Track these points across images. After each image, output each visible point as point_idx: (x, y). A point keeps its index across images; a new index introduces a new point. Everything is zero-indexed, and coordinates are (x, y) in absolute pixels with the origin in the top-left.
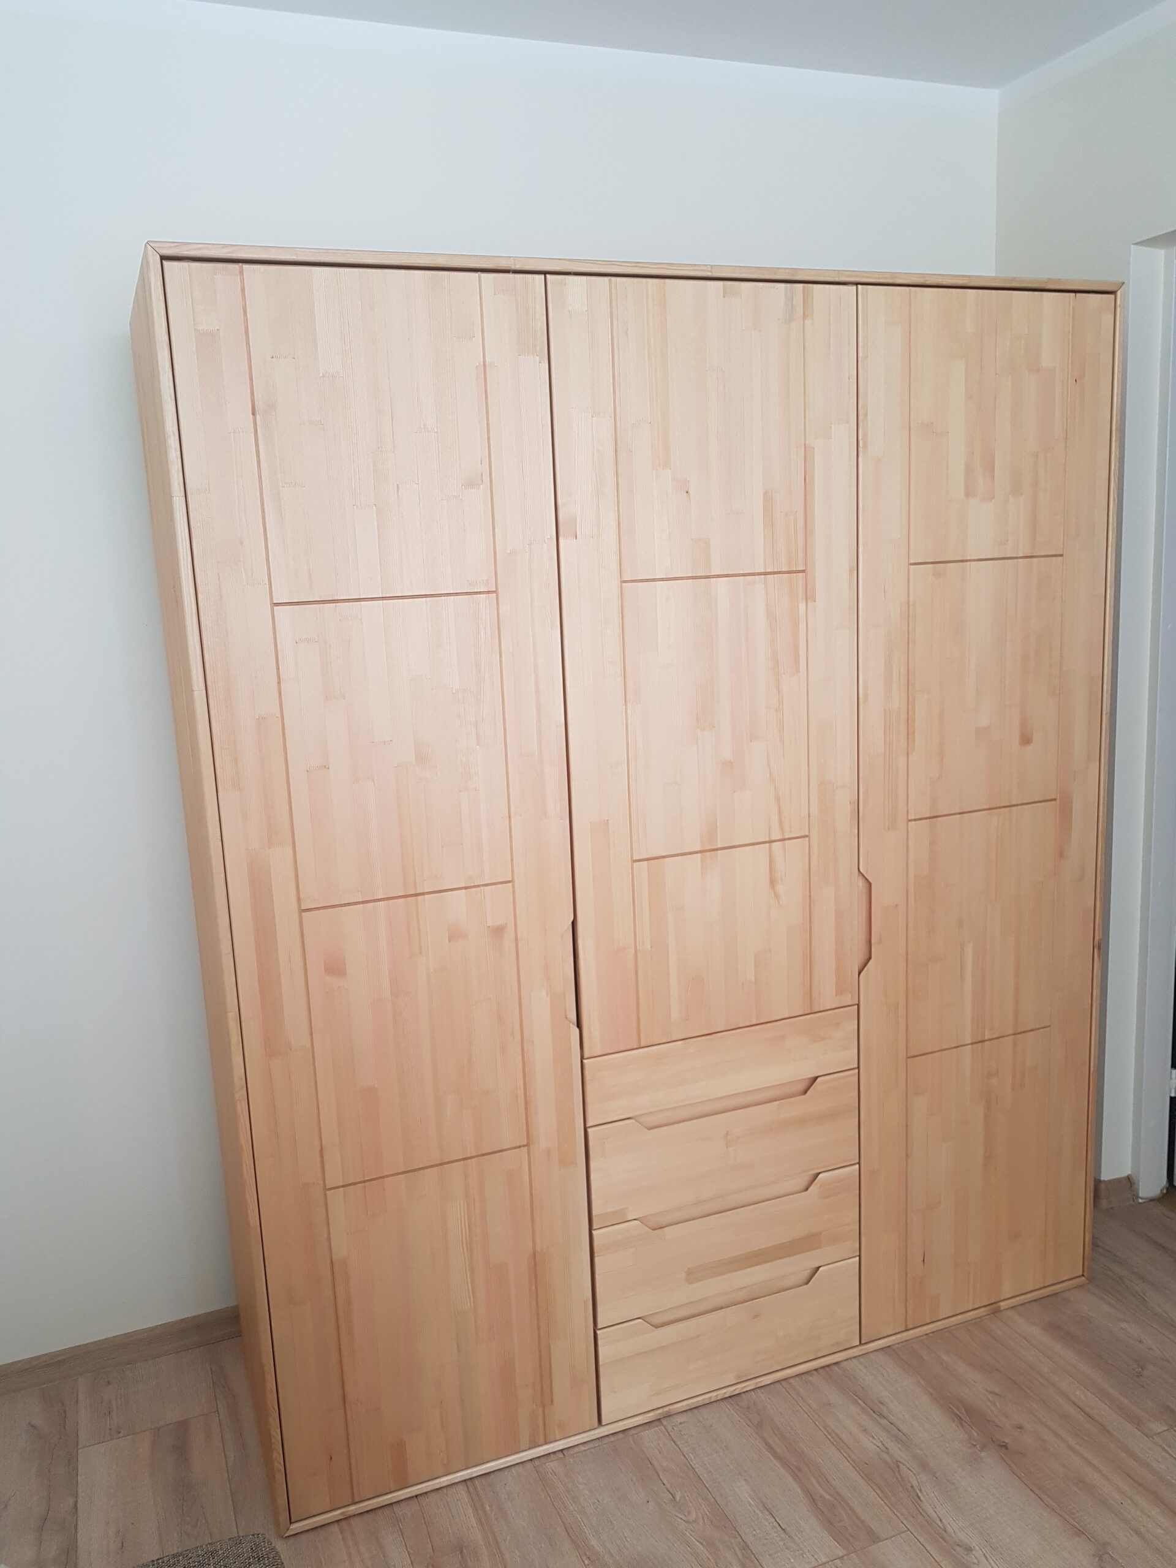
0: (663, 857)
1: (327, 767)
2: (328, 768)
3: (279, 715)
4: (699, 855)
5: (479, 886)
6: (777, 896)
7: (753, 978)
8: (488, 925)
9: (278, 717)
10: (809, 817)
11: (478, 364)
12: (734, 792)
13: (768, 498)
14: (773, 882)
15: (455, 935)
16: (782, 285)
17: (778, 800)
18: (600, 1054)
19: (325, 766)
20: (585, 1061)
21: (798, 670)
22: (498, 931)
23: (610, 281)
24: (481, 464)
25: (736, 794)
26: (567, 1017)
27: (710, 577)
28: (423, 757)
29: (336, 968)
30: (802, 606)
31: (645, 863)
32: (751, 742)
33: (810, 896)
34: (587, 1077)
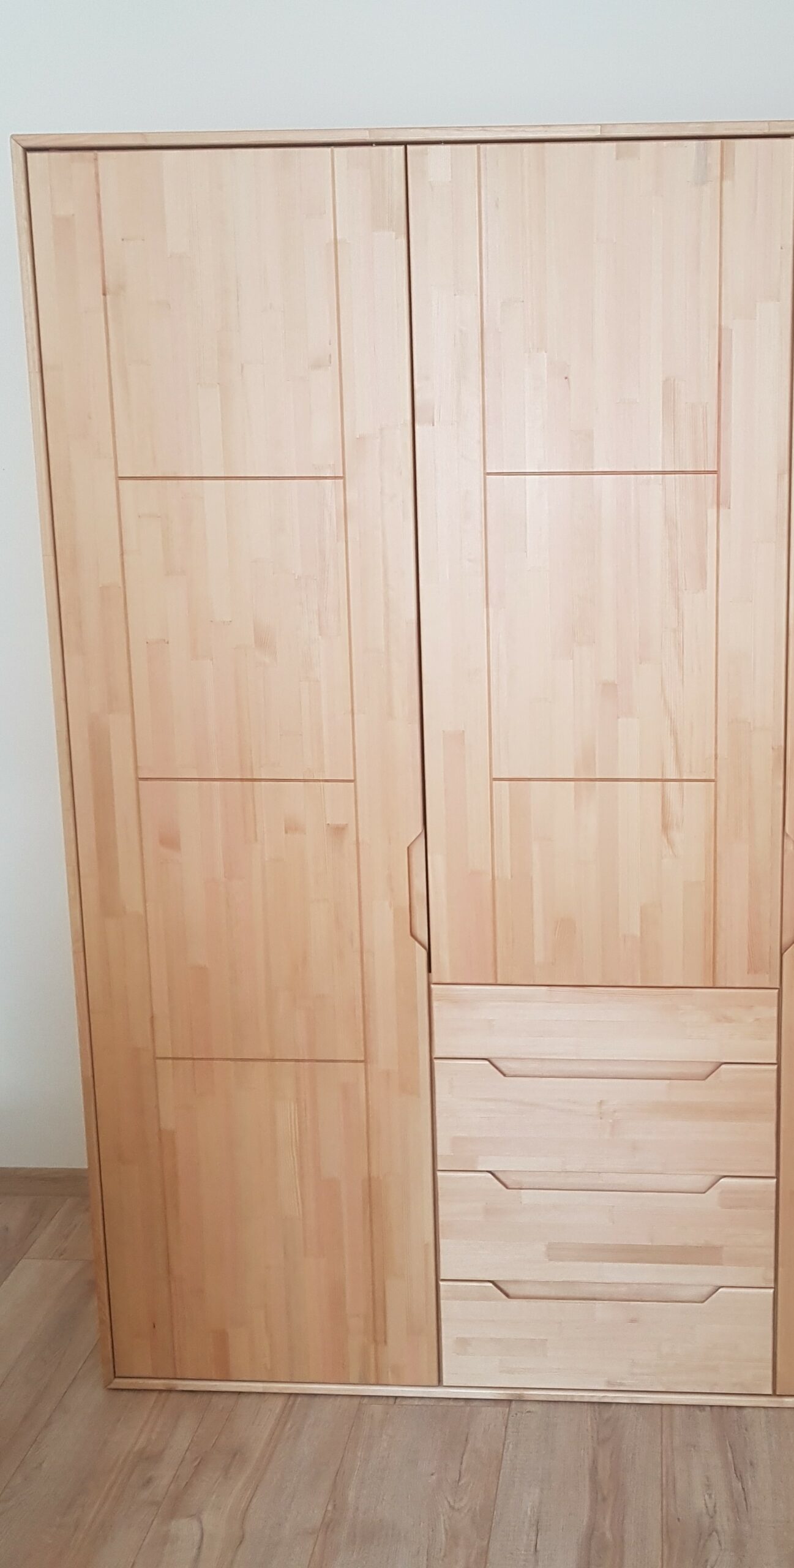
0: (529, 780)
1: (166, 641)
2: (168, 643)
3: (121, 585)
4: (572, 783)
5: (319, 781)
6: (670, 843)
7: (638, 934)
8: (328, 823)
9: (120, 587)
10: (716, 758)
11: (328, 241)
12: (618, 718)
13: (669, 388)
14: (665, 827)
15: (292, 827)
16: (694, 142)
17: (674, 733)
18: (448, 981)
19: (163, 640)
20: (433, 986)
21: (704, 587)
22: (338, 831)
23: (479, 149)
24: (330, 344)
25: (620, 720)
26: (412, 935)
27: (593, 473)
28: (263, 641)
29: (170, 841)
30: (712, 513)
31: (507, 783)
32: (641, 663)
33: (715, 851)
34: (435, 1004)
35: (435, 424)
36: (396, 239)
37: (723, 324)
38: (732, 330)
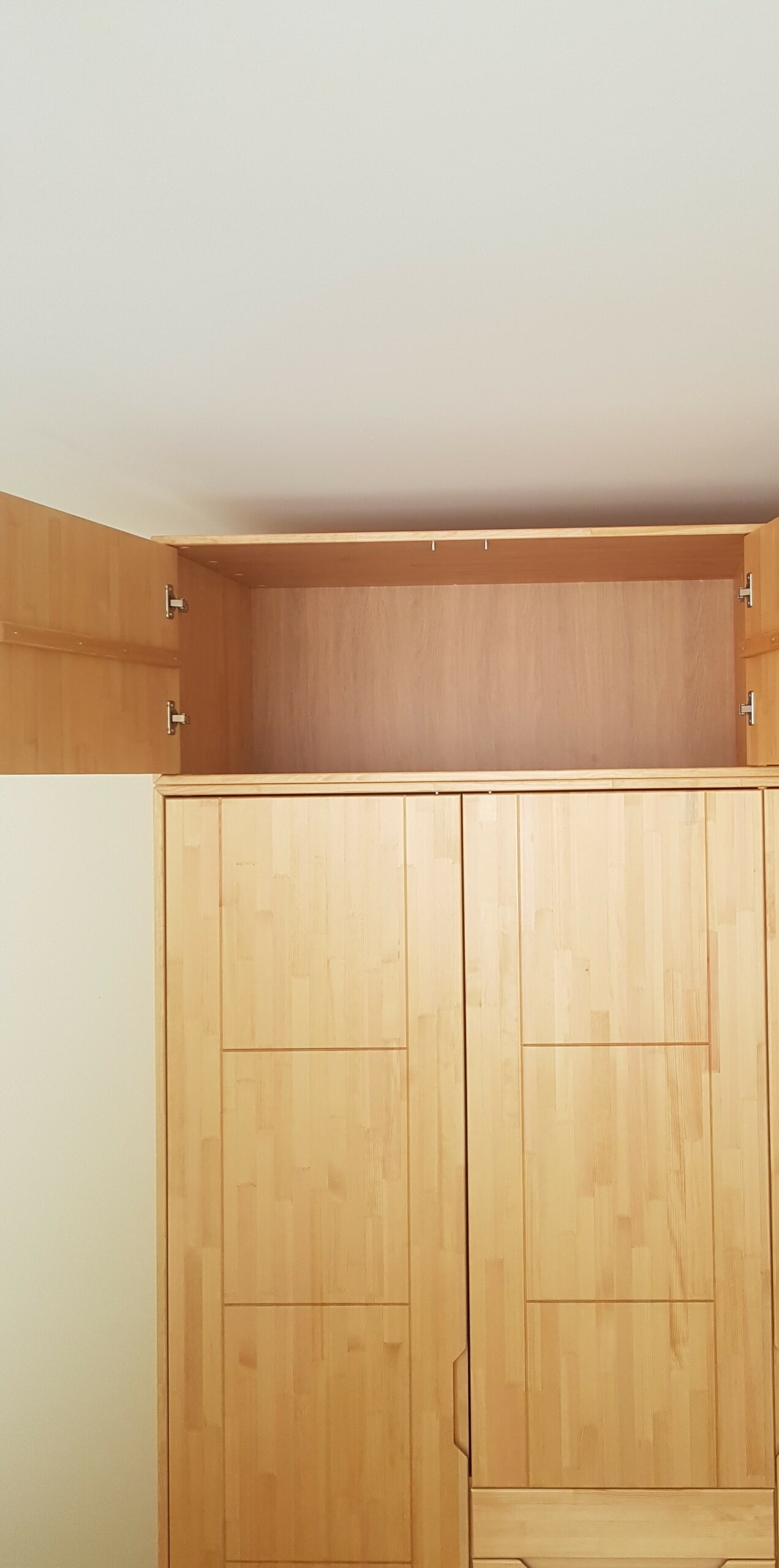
0: (557, 1301)
1: (255, 1184)
2: (256, 1186)
3: (219, 1138)
4: (595, 1304)
5: (379, 1304)
6: (678, 1356)
7: (650, 1436)
8: (385, 1341)
9: (218, 1140)
10: (714, 1282)
11: (399, 866)
12: (632, 1247)
13: (669, 977)
14: (673, 1342)
15: (354, 1346)
17: (679, 1260)
18: (486, 1486)
19: (253, 1184)
20: (472, 1490)
21: (701, 1136)
22: (394, 1349)
23: (518, 798)
24: (399, 944)
25: (633, 1249)
26: (456, 1442)
27: (608, 1045)
28: (335, 1185)
29: (248, 1360)
30: (705, 1076)
31: (538, 1304)
32: (650, 1200)
33: (716, 1362)
34: (474, 1507)
35: (482, 1006)
36: (453, 863)
37: (710, 928)
38: (717, 933)
